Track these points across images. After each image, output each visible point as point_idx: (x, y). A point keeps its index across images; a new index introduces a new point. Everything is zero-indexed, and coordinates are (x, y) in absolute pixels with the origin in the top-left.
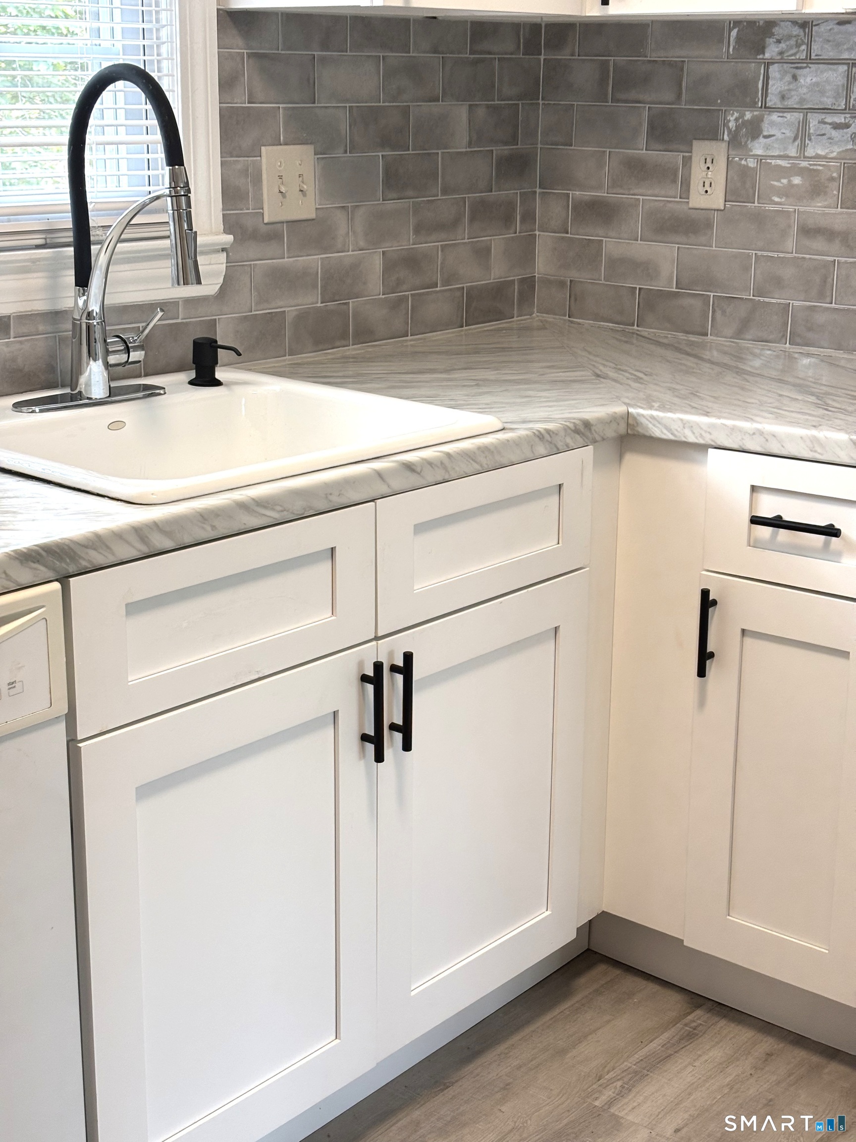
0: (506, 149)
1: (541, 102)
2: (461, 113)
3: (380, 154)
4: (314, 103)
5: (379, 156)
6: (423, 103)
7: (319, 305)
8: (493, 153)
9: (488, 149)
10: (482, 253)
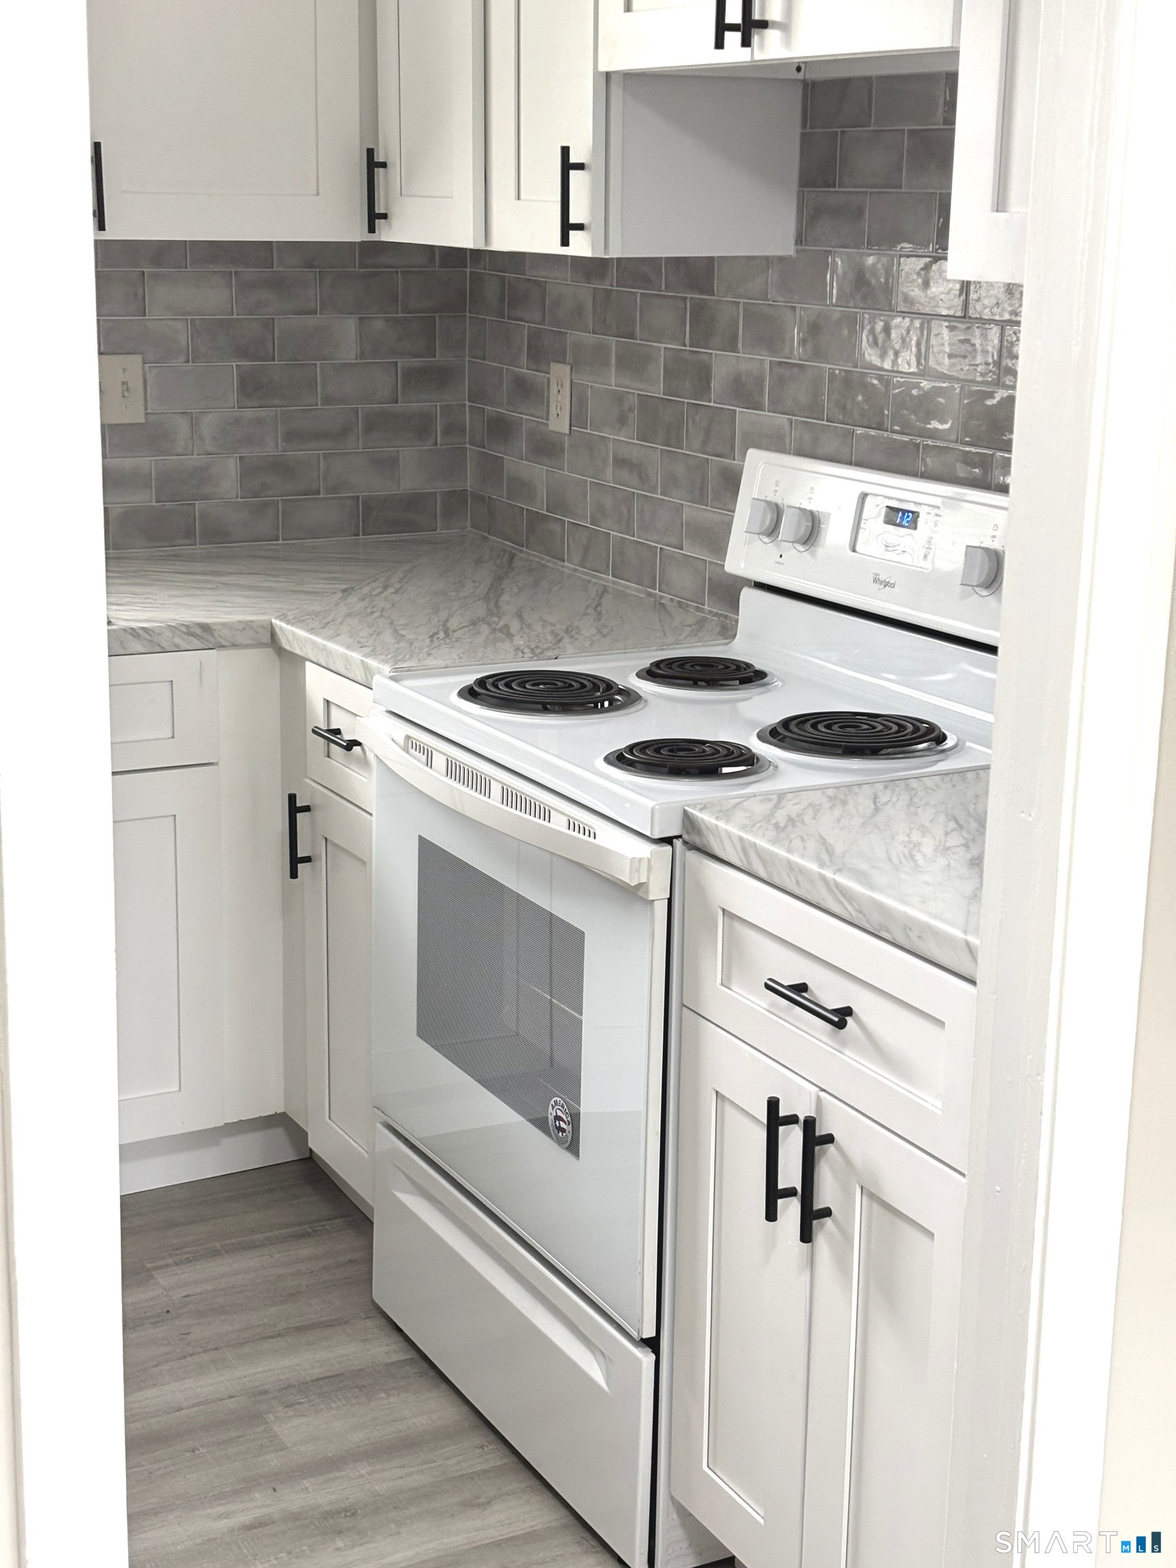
0: (417, 362)
1: (468, 314)
2: (348, 328)
3: (234, 364)
4: (145, 315)
5: (232, 366)
6: (293, 316)
7: (154, 504)
8: (397, 365)
9: (393, 360)
10: (389, 465)
